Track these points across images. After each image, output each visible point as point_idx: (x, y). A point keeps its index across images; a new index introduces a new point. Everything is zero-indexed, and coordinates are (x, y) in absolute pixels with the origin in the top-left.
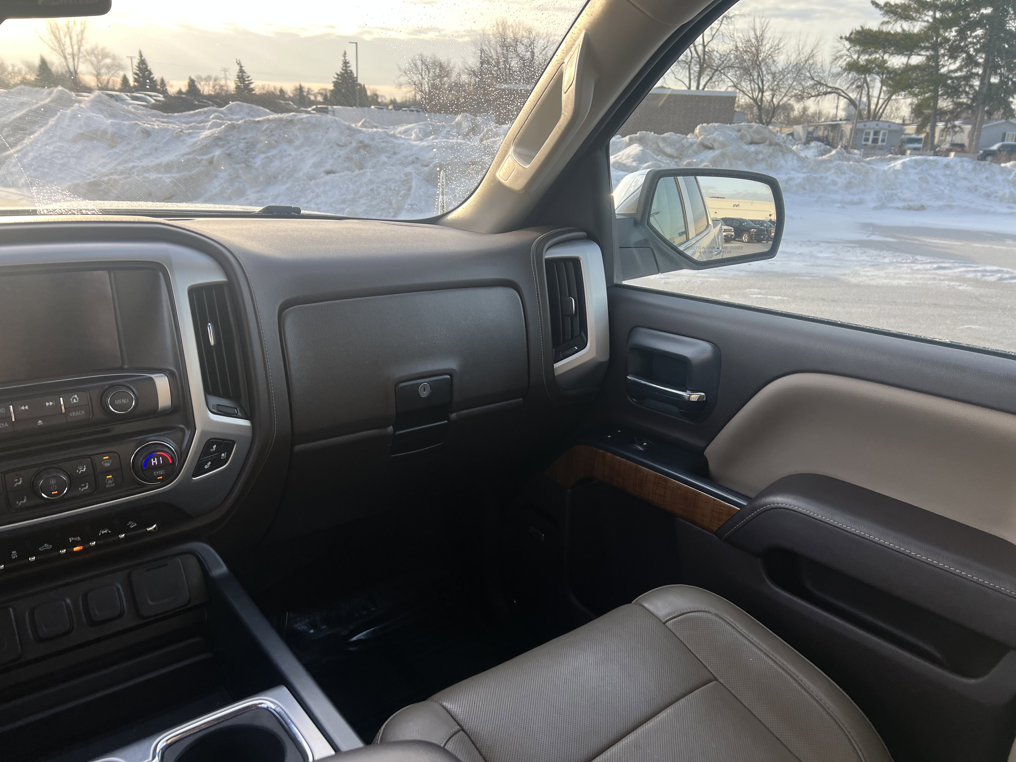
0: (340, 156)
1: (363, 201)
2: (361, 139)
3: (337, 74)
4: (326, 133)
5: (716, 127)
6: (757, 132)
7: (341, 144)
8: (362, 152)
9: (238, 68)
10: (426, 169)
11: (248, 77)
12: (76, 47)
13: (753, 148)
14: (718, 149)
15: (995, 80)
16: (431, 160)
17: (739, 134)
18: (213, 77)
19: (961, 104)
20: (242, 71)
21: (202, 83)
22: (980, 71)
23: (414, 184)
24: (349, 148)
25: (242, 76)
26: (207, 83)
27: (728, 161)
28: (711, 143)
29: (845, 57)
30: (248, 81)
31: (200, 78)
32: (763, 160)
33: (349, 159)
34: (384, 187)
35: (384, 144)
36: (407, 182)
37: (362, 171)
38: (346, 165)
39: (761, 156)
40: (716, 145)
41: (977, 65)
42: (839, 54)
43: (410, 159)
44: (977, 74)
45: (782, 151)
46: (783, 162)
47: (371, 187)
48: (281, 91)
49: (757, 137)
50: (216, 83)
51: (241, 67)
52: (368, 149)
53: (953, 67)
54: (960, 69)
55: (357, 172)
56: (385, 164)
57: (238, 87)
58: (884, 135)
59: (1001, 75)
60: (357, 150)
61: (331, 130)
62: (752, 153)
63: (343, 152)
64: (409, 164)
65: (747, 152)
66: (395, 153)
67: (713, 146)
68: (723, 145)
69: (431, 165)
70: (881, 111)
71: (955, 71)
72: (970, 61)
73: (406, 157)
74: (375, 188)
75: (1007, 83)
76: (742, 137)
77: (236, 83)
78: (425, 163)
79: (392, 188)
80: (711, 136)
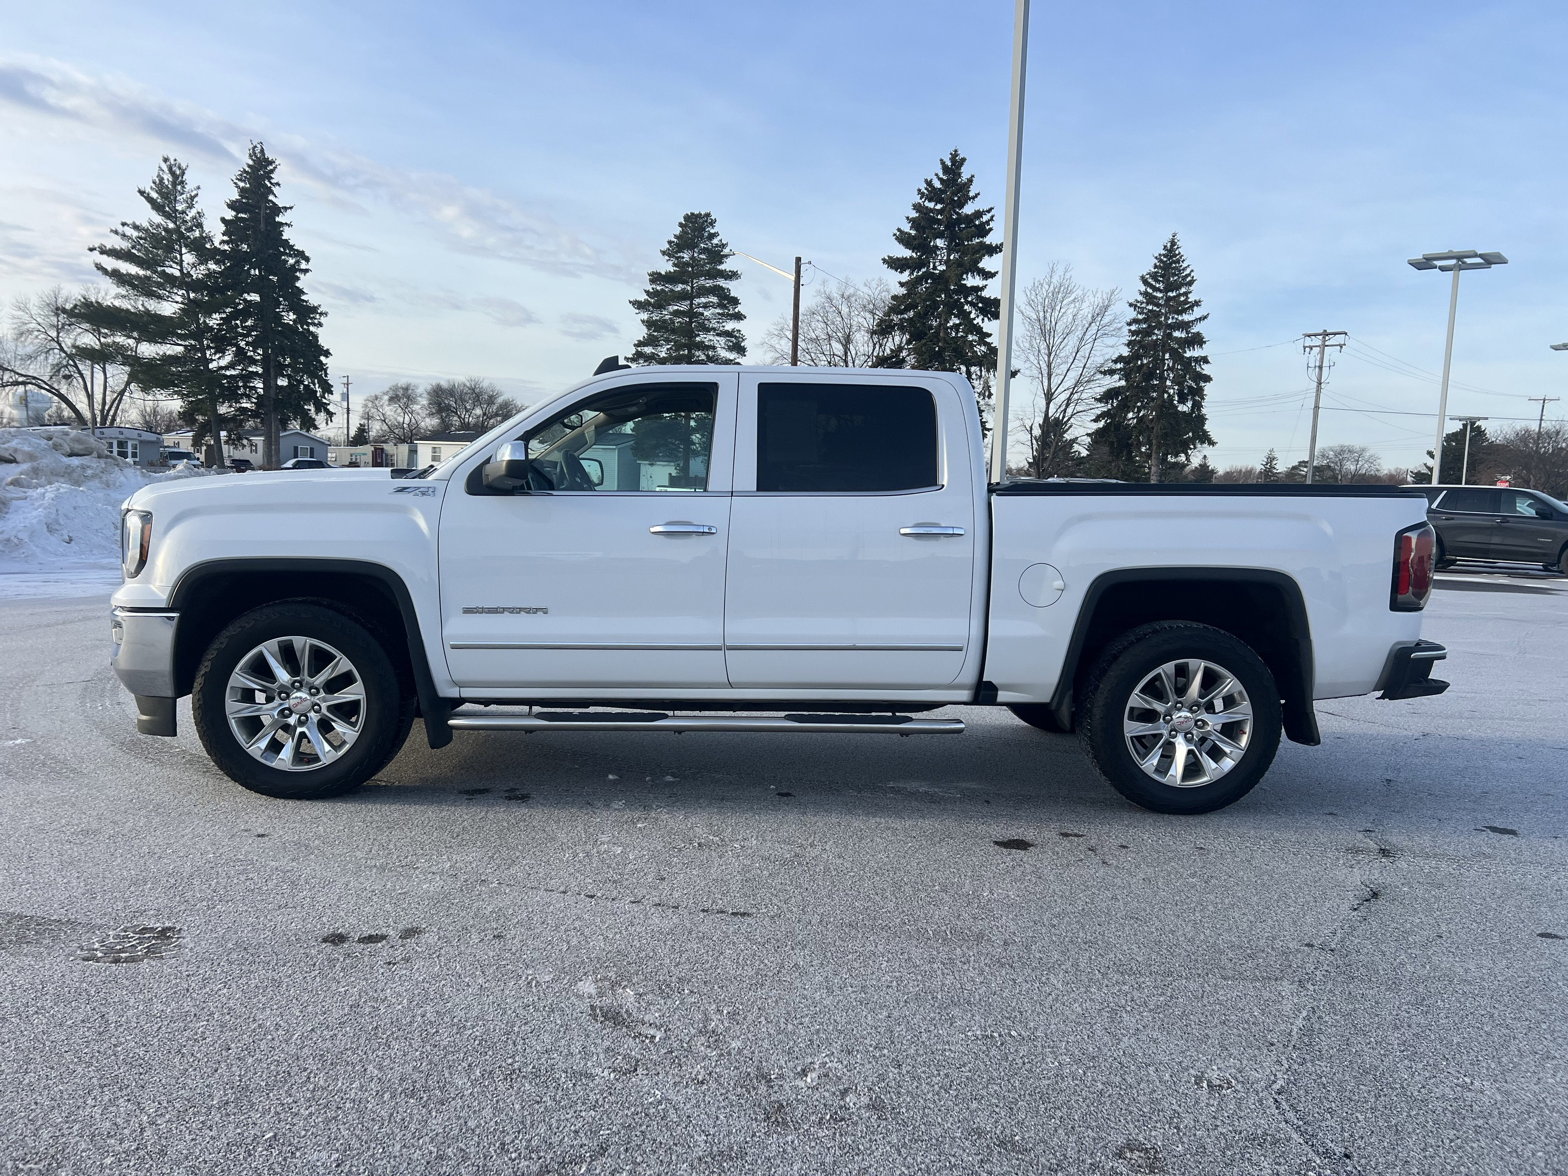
5: (13, 434)
6: (78, 440)
13: (75, 461)
14: (25, 462)
15: (282, 382)
17: (50, 442)
19: (244, 410)
22: (260, 370)
27: (44, 477)
28: (11, 455)
29: (36, 333)
32: (94, 476)
39: (89, 472)
40: (19, 458)
41: (254, 362)
42: (25, 328)
44: (256, 374)
45: (118, 465)
46: (122, 479)
49: (78, 447)
53: (223, 363)
54: (231, 365)
58: (135, 447)
59: (289, 377)
62: (78, 467)
65: (69, 466)
67: (15, 459)
68: (31, 457)
70: (111, 413)
71: (226, 368)
72: (241, 356)
75: (298, 386)
76: (56, 447)
80: (8, 444)
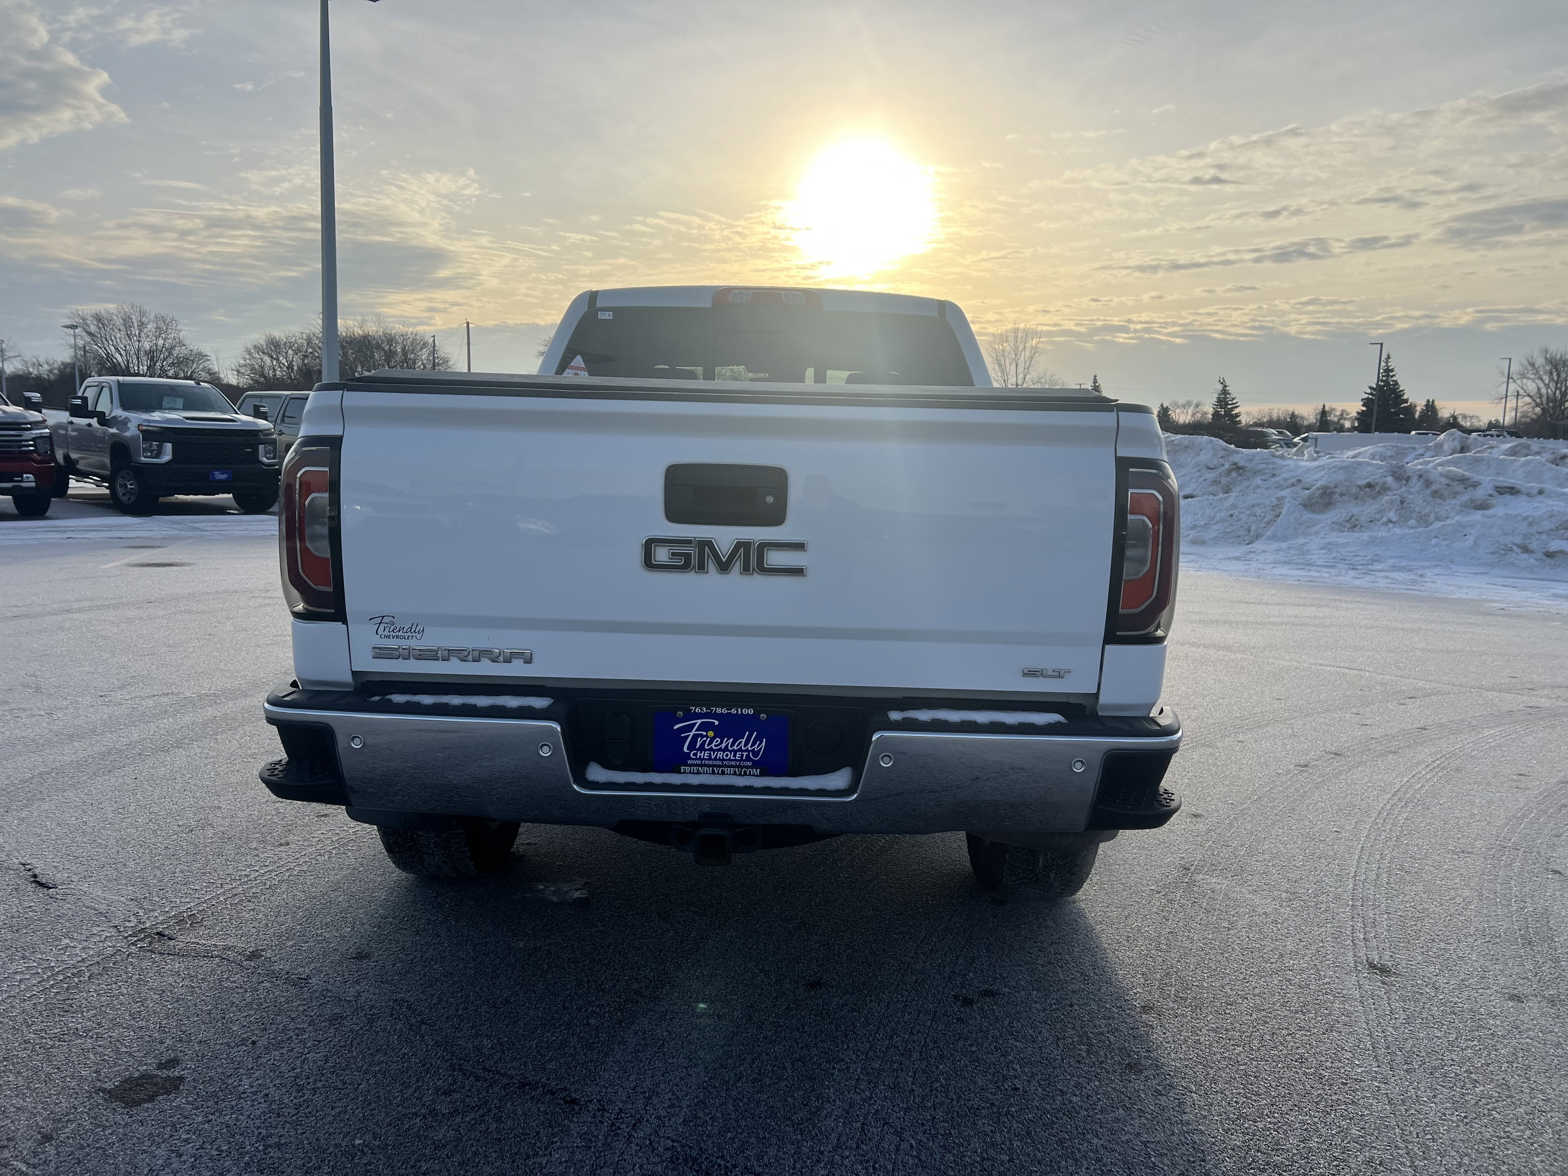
0: (1205, 480)
1: (1215, 527)
2: (1236, 461)
3: (1371, 388)
4: (1198, 455)
7: (1211, 466)
8: (1234, 474)
9: (1220, 387)
10: (1307, 492)
11: (1233, 399)
12: (1021, 376)
16: (1315, 483)
18: (1195, 402)
20: (1225, 392)
21: (1178, 411)
23: (1284, 511)
24: (1219, 471)
25: (1224, 400)
26: (1185, 411)
30: (1232, 404)
31: (1177, 405)
33: (1215, 482)
34: (1248, 512)
35: (1263, 466)
36: (1277, 508)
37: (1226, 495)
38: (1211, 489)
43: (1290, 481)
47: (1231, 512)
48: (1293, 415)
50: (1197, 410)
51: (1225, 386)
52: (1241, 471)
55: (1221, 495)
56: (1258, 487)
57: (1216, 414)
60: (1229, 472)
61: (1204, 451)
63: (1211, 476)
64: (1287, 487)
66: (1274, 475)
69: (1314, 488)
73: (1286, 479)
74: (1236, 513)
77: (1214, 409)
78: (1307, 486)
79: (1257, 514)
